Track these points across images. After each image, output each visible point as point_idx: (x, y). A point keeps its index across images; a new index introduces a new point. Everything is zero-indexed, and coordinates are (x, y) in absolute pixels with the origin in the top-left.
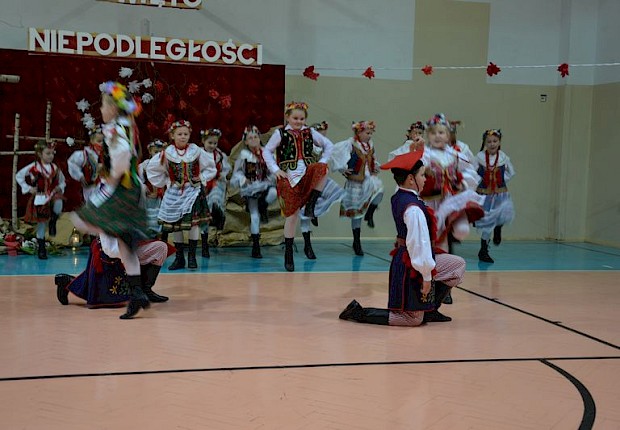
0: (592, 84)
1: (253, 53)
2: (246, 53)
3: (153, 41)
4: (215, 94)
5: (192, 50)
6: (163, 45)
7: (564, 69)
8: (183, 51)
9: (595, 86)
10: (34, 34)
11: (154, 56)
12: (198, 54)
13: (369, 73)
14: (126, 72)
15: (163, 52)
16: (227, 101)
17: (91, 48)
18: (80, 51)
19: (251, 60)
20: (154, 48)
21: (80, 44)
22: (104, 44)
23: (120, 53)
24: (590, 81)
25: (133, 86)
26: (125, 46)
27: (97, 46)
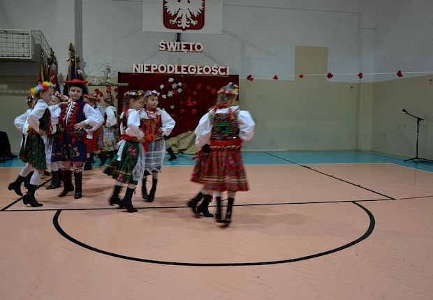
1: (225, 70)
2: (222, 71)
3: (183, 66)
4: (209, 88)
5: (199, 70)
6: (187, 68)
7: (360, 75)
8: (195, 70)
9: (374, 83)
10: (135, 66)
11: (183, 73)
12: (201, 71)
13: (276, 78)
14: (171, 80)
15: (186, 71)
16: (214, 91)
17: (157, 70)
18: (152, 72)
19: (224, 73)
20: (183, 69)
21: (153, 69)
22: (162, 68)
23: (169, 72)
24: (371, 81)
25: (174, 86)
26: (171, 69)
27: (159, 70)
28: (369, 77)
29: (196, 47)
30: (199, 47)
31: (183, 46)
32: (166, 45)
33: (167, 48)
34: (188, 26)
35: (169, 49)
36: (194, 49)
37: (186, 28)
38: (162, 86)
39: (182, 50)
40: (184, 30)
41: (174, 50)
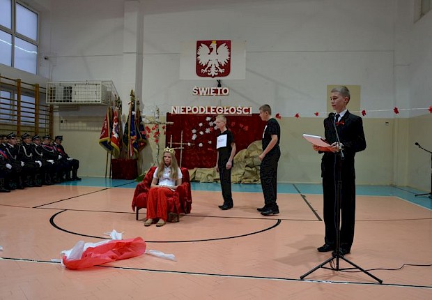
0: (408, 117)
1: (249, 110)
2: (246, 110)
4: (241, 126)
5: (226, 110)
6: (215, 109)
7: (396, 111)
8: (222, 111)
9: (409, 119)
10: (173, 108)
11: (212, 113)
12: (228, 111)
13: (297, 116)
15: (215, 111)
16: (246, 128)
17: (191, 111)
18: (187, 113)
19: (247, 113)
20: (212, 110)
21: (187, 110)
22: (195, 110)
23: (200, 113)
24: (407, 116)
25: (211, 124)
26: (202, 110)
27: (193, 111)
28: (405, 112)
29: (223, 91)
30: (226, 91)
31: (212, 91)
32: (198, 90)
33: (199, 93)
34: (217, 74)
35: (201, 94)
36: (221, 93)
37: (215, 76)
38: (201, 125)
39: (212, 94)
40: (213, 77)
41: (205, 94)
